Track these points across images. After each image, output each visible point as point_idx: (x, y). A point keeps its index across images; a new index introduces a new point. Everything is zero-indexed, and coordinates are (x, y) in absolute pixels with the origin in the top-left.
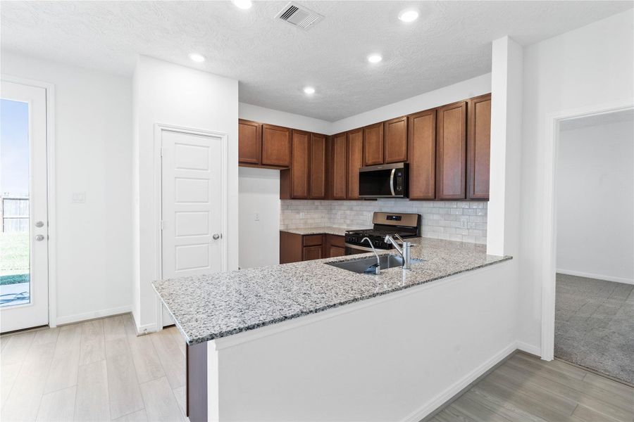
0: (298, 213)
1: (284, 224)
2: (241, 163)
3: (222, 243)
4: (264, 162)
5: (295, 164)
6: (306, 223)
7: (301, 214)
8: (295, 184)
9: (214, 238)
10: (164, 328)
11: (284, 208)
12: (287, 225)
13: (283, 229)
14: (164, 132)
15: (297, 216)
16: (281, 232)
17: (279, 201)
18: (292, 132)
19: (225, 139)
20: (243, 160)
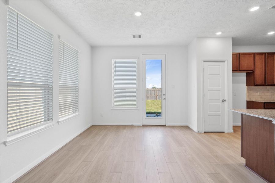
0: (257, 92)
1: (249, 98)
2: (233, 71)
3: (226, 103)
4: (241, 69)
5: (257, 69)
6: (261, 98)
7: (259, 93)
8: (257, 78)
9: (223, 101)
10: (205, 132)
11: (248, 90)
12: (251, 98)
13: (248, 100)
14: (204, 63)
15: (256, 94)
16: (247, 101)
17: (246, 87)
18: (255, 54)
19: (226, 62)
20: (234, 69)
